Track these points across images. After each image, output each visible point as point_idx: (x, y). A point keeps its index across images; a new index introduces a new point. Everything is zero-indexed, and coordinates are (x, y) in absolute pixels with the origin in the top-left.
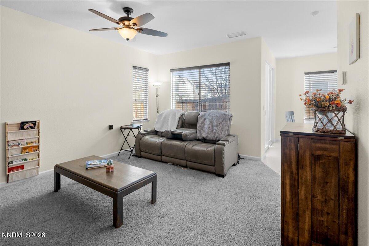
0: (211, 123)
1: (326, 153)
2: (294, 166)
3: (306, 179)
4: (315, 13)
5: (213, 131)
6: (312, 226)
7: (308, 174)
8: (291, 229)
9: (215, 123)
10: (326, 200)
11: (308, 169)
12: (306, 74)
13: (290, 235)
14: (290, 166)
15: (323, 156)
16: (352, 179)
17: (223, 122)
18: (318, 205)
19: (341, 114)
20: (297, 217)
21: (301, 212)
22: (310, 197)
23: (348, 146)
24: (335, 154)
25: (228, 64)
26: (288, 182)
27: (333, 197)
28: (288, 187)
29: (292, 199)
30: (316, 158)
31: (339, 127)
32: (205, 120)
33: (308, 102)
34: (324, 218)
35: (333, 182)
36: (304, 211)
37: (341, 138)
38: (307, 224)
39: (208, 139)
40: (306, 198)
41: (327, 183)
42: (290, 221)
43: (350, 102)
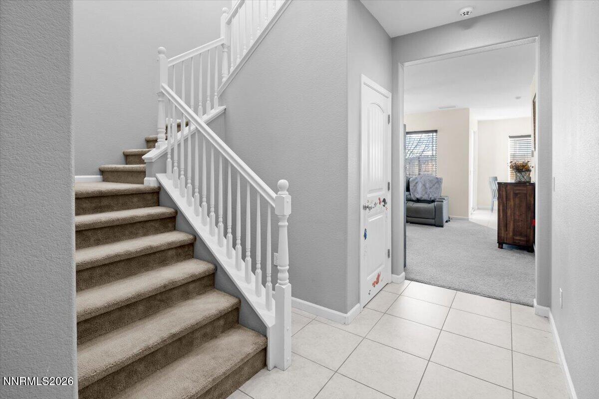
0: (424, 185)
1: (520, 191)
2: (505, 199)
3: (511, 205)
4: (518, 98)
5: (426, 193)
6: (514, 228)
7: (512, 203)
8: (503, 232)
9: (428, 185)
10: (521, 214)
11: (512, 200)
12: (511, 137)
13: (503, 235)
14: (502, 200)
15: (519, 193)
16: (533, 202)
17: (436, 185)
18: (517, 217)
19: (528, 173)
20: (506, 226)
21: (508, 222)
22: (513, 214)
23: (531, 187)
24: (525, 192)
25: (436, 131)
26: (501, 208)
27: (524, 212)
28: (501, 211)
29: (503, 217)
30: (516, 195)
31: (528, 180)
32: (417, 183)
33: (512, 167)
34: (520, 223)
35: (524, 205)
36: (510, 222)
37: (528, 184)
38: (511, 227)
39: (422, 199)
40: (511, 215)
41: (521, 206)
42: (502, 228)
43: (533, 167)
